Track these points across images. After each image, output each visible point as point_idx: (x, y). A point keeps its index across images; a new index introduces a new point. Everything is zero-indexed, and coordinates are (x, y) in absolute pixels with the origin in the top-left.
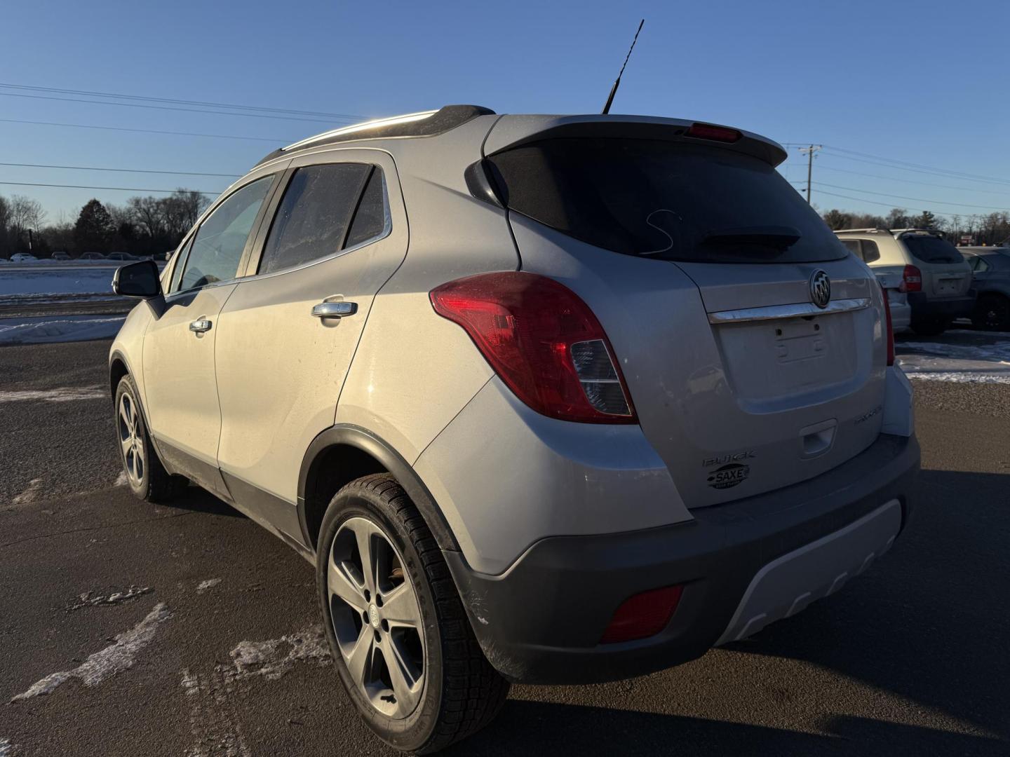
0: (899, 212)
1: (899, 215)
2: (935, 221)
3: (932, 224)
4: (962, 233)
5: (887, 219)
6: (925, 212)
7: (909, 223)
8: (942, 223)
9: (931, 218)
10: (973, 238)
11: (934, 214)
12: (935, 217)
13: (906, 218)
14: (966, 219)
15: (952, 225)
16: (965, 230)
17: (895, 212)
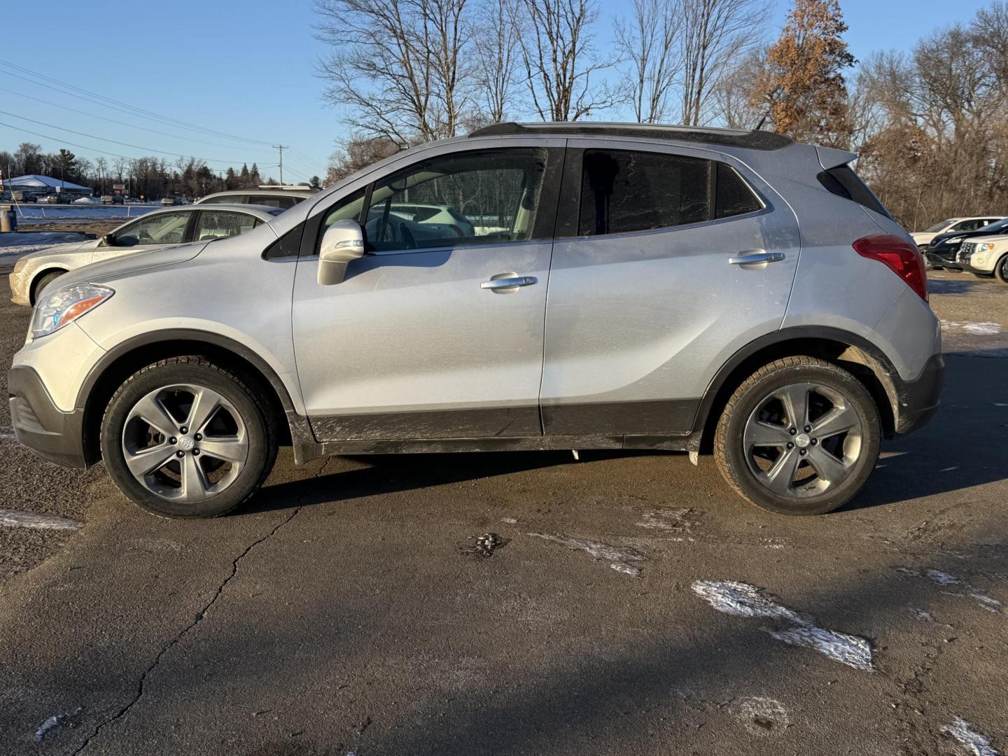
0: (31, 147)
1: (31, 152)
2: (76, 163)
3: (73, 167)
4: (111, 182)
5: (16, 155)
6: (63, 151)
7: (45, 163)
8: (86, 167)
9: (72, 159)
10: (126, 188)
11: (74, 154)
12: (76, 158)
13: (39, 157)
14: (113, 163)
15: (98, 170)
16: (114, 177)
17: (26, 148)
